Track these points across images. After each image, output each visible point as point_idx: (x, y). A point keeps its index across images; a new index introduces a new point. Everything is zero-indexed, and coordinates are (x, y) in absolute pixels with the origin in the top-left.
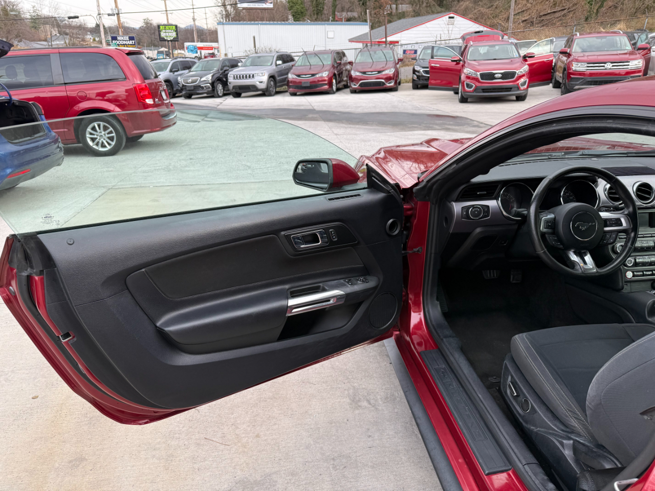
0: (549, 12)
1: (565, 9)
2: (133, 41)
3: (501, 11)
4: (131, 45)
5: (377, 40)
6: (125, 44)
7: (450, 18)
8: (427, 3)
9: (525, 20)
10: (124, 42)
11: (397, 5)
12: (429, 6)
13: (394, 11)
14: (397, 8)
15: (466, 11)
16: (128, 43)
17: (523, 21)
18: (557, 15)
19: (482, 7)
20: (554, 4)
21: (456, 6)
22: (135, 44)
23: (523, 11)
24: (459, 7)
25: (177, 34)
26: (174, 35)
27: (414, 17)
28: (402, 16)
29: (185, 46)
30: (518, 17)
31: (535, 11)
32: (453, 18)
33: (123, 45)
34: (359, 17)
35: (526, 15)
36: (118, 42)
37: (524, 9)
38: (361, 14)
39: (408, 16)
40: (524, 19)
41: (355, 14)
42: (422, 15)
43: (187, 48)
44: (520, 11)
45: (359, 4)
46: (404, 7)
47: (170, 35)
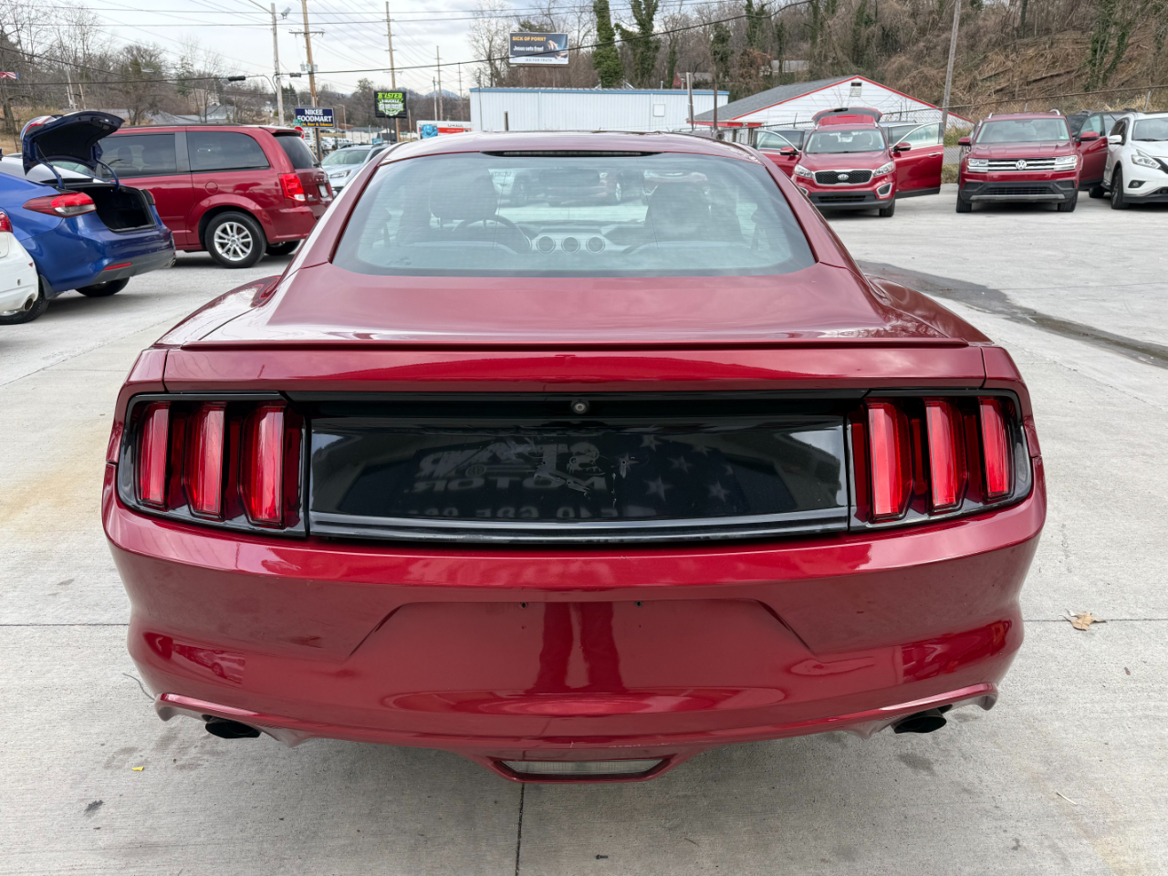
0: (1044, 75)
1: (1073, 71)
2: (330, 117)
3: (960, 74)
4: (326, 123)
5: (728, 121)
6: (317, 122)
7: (853, 84)
8: (834, 58)
9: (1001, 90)
10: (316, 119)
11: (780, 62)
12: (837, 63)
13: (776, 71)
14: (780, 67)
15: (900, 72)
16: (322, 119)
17: (997, 92)
18: (1058, 80)
19: (931, 65)
20: (1054, 63)
21: (884, 65)
22: (332, 122)
23: (998, 74)
24: (890, 66)
25: (405, 107)
26: (400, 107)
27: (810, 80)
28: (788, 79)
29: (418, 126)
30: (989, 84)
31: (1018, 73)
32: (859, 84)
33: (314, 122)
34: (714, 80)
35: (1002, 81)
36: (306, 119)
37: (1001, 70)
38: (718, 77)
39: (799, 80)
40: (998, 87)
41: (708, 77)
42: (824, 78)
43: (421, 129)
44: (993, 73)
45: (715, 59)
46: (793, 65)
47: (392, 107)
